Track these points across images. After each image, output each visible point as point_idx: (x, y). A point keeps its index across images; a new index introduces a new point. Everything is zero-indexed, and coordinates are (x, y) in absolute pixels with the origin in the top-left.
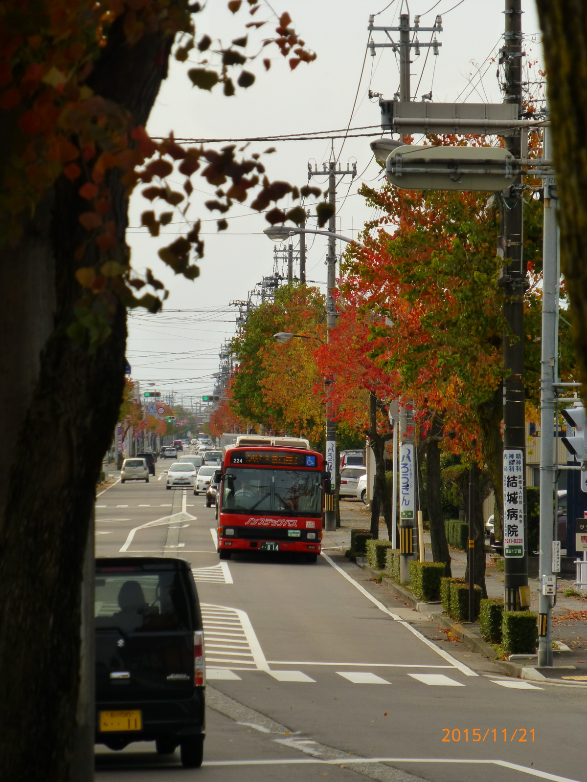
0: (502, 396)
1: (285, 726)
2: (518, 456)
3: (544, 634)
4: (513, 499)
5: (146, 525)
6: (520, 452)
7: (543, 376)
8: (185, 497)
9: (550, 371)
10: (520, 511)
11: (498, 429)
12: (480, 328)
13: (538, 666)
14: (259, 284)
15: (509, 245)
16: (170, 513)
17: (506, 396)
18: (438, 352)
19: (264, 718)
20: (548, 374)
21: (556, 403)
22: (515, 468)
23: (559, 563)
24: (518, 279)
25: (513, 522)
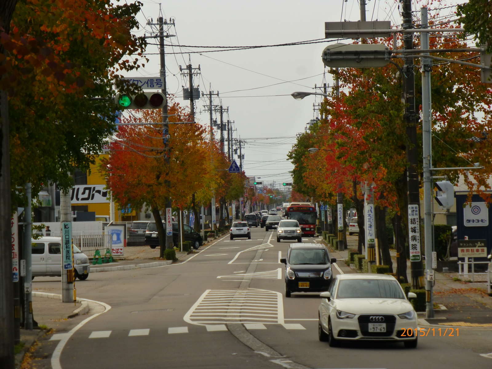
0: (407, 176)
1: (279, 353)
2: (416, 208)
3: (429, 301)
4: (414, 230)
5: (246, 250)
6: (417, 206)
7: (424, 165)
8: (271, 235)
9: (428, 162)
10: (418, 237)
11: (406, 194)
12: (394, 141)
13: (427, 318)
14: (308, 124)
15: (408, 97)
16: (261, 244)
17: (409, 176)
18: (372, 154)
19: (270, 349)
20: (427, 164)
21: (431, 179)
22: (415, 214)
23: (436, 264)
24: (413, 115)
25: (414, 243)
